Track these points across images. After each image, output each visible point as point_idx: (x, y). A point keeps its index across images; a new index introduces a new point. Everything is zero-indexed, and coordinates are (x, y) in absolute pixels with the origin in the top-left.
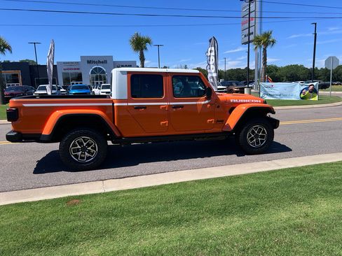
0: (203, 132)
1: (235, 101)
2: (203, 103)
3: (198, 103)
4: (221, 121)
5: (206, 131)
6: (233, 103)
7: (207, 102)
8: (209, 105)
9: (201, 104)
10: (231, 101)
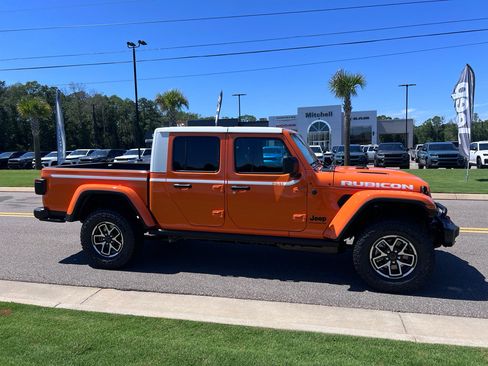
0: (285, 234)
1: (350, 183)
2: (285, 184)
3: (275, 183)
4: (320, 219)
5: (292, 234)
6: (346, 187)
7: (292, 182)
8: (295, 189)
9: (281, 186)
10: (343, 183)
